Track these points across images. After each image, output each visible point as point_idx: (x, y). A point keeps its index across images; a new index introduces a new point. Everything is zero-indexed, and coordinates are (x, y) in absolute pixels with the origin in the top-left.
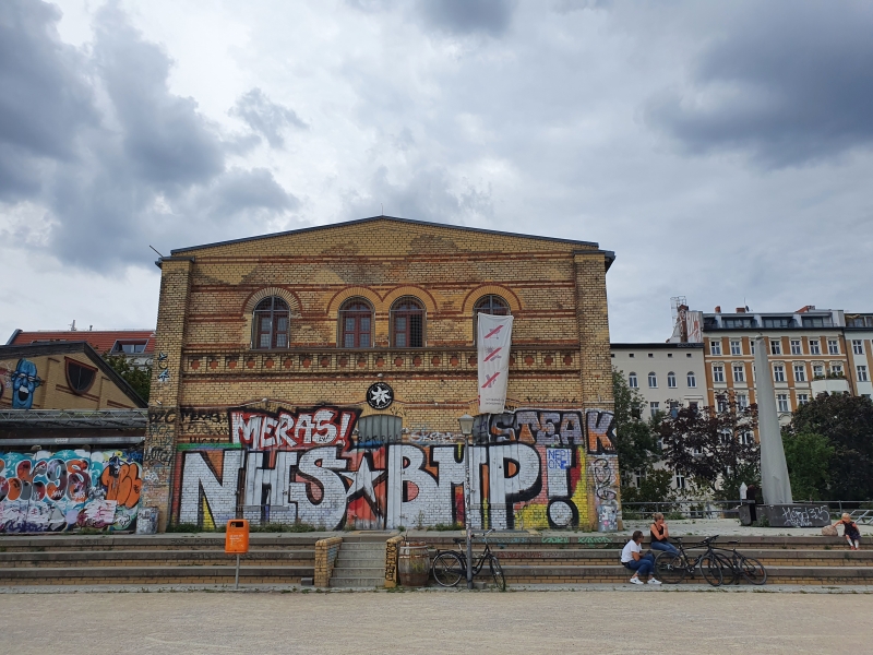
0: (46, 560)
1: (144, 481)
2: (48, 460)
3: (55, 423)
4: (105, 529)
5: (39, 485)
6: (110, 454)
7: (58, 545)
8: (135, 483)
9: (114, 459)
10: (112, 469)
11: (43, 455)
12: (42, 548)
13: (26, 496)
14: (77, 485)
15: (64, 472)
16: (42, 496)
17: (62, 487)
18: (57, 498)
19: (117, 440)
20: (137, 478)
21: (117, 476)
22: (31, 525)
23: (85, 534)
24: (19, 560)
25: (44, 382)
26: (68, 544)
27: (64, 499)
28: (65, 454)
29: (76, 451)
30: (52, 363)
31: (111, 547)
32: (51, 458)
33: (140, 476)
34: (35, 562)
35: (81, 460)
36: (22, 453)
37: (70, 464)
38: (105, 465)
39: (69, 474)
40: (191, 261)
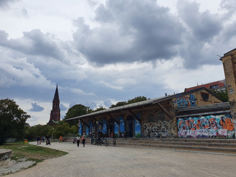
0: (212, 145)
1: (234, 123)
2: (204, 119)
3: (203, 109)
4: (225, 137)
5: (204, 125)
6: (221, 116)
7: (214, 141)
8: (231, 124)
9: (222, 117)
10: (223, 120)
11: (202, 118)
12: (210, 142)
13: (201, 128)
14: (214, 125)
15: (209, 122)
16: (205, 128)
17: (210, 126)
18: (209, 129)
19: (222, 112)
20: (231, 122)
21: (225, 122)
22: (204, 136)
23: (220, 138)
24: (205, 145)
25: (197, 99)
26: (216, 141)
27: (211, 129)
28: (208, 117)
29: (211, 116)
30: (197, 94)
31: (229, 142)
32: (205, 118)
33: (232, 122)
34: (209, 146)
35: (213, 118)
36: (197, 117)
37: (210, 119)
38: (220, 119)
39: (211, 122)
40: (231, 55)
